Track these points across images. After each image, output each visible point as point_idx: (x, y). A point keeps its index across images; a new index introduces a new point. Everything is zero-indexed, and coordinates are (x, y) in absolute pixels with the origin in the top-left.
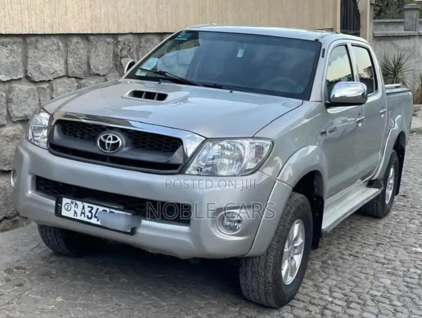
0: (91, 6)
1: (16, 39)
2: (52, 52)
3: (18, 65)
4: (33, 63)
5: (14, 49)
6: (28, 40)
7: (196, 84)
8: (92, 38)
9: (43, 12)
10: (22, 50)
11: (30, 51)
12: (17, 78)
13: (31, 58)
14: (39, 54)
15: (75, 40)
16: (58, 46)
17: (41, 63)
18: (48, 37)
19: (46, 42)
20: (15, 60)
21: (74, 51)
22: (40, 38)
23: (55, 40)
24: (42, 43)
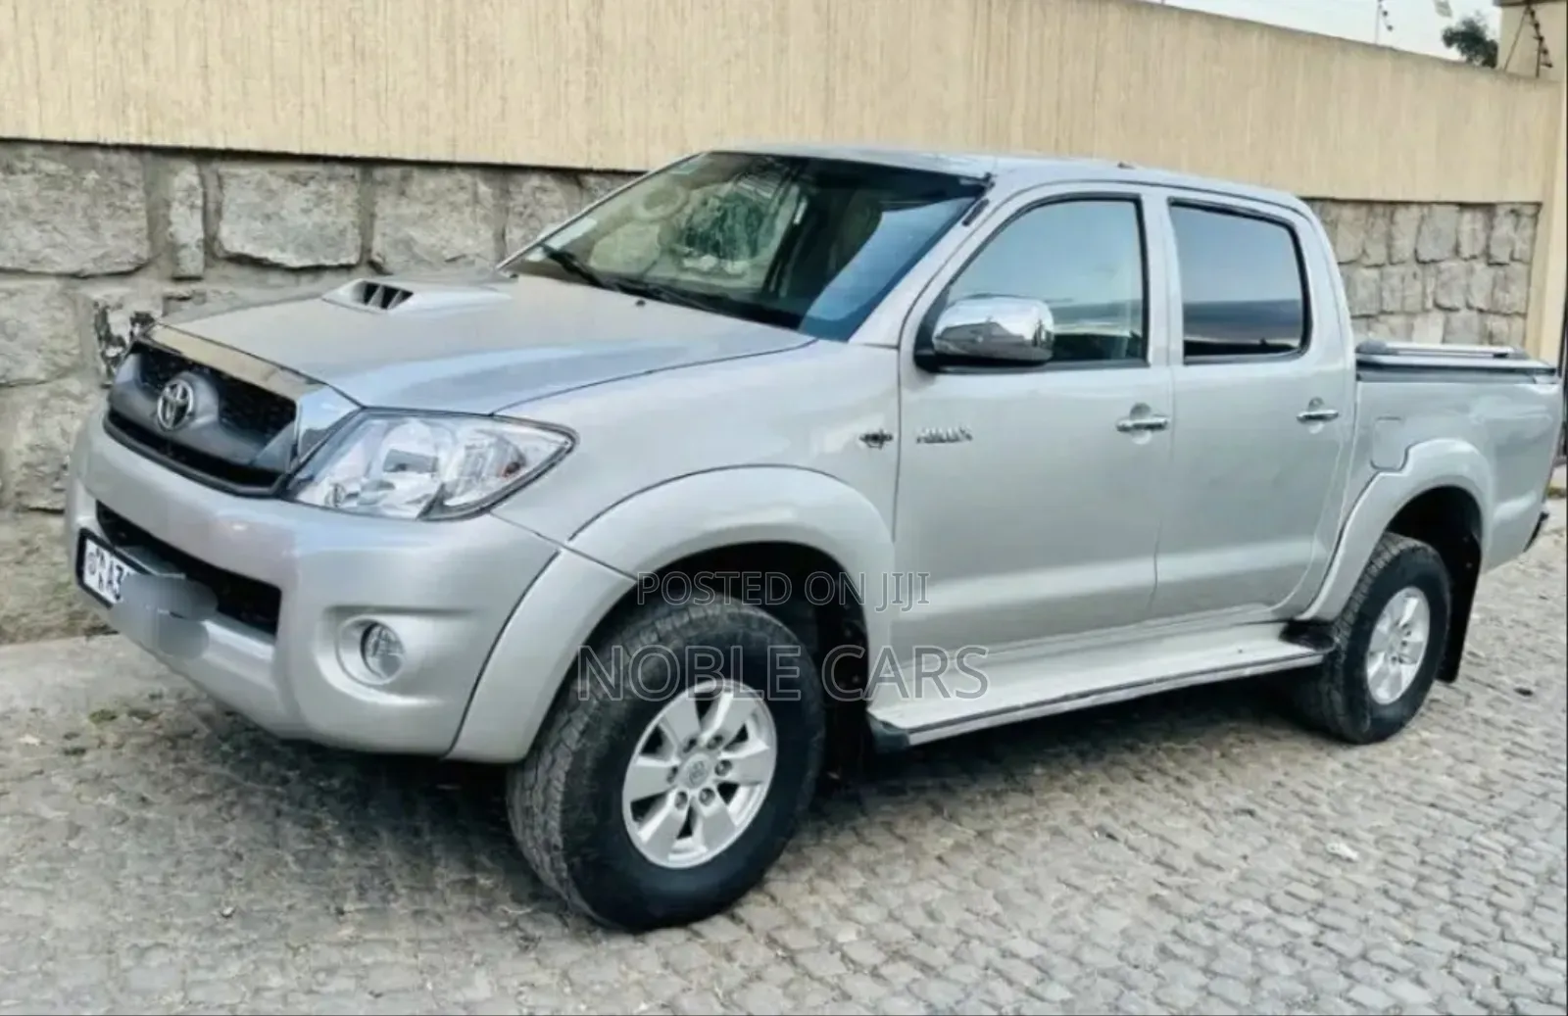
0: (588, 100)
1: (339, 169)
2: (454, 207)
3: (342, 232)
4: (388, 231)
5: (330, 193)
6: (379, 173)
7: (603, 281)
8: (591, 180)
9: (424, 107)
10: (357, 196)
11: (381, 202)
12: (335, 263)
13: (384, 218)
14: (408, 209)
15: (535, 181)
16: (475, 194)
17: (416, 233)
18: (444, 171)
19: (432, 182)
20: (329, 219)
21: (528, 211)
22: (416, 173)
23: (465, 178)
24: (421, 184)
